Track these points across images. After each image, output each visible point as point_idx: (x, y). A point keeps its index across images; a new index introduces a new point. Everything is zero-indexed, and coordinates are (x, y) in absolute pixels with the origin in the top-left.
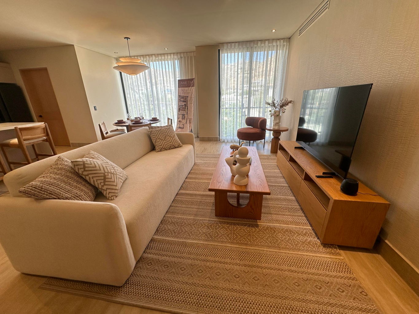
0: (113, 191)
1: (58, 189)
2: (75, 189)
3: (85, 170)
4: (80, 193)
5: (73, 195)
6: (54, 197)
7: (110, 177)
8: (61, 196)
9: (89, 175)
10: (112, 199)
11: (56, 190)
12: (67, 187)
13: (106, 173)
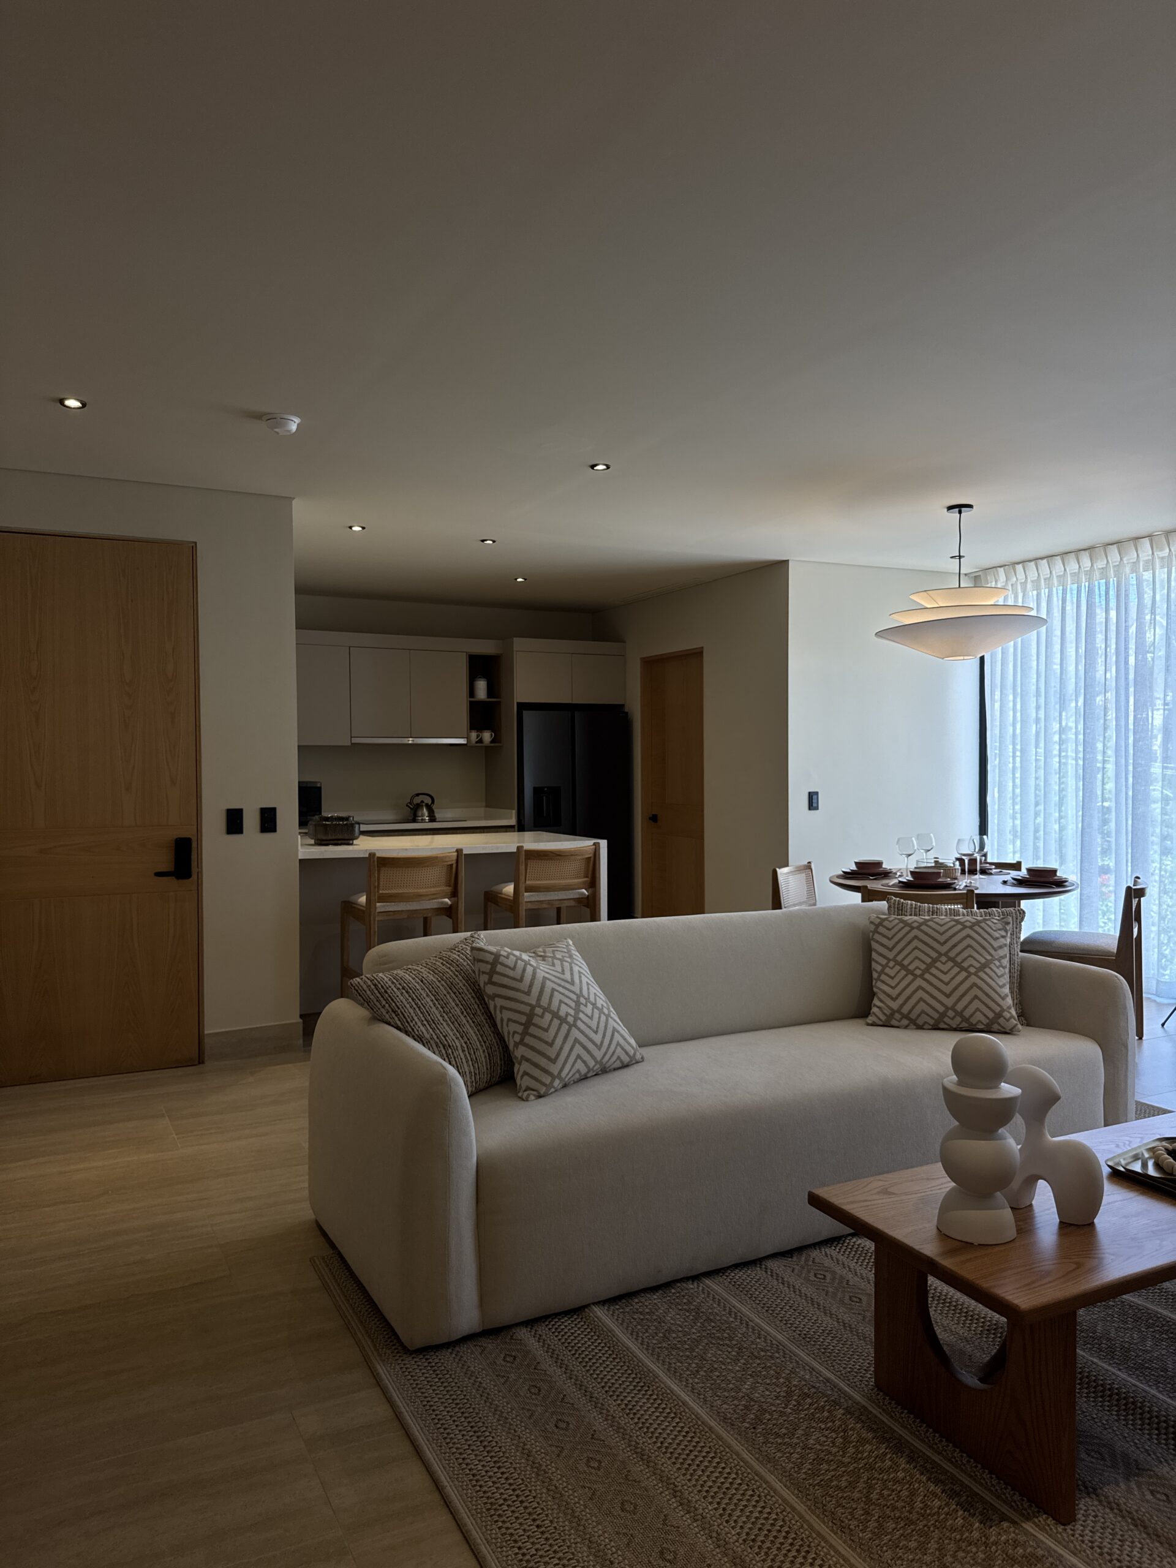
0: (536, 1073)
1: (415, 1006)
2: (448, 1024)
3: (490, 982)
4: (454, 1038)
5: (435, 1037)
6: (399, 1023)
7: (546, 1027)
8: (410, 1026)
9: (496, 999)
10: (524, 1097)
11: (408, 1006)
12: (434, 1009)
13: (537, 1009)
